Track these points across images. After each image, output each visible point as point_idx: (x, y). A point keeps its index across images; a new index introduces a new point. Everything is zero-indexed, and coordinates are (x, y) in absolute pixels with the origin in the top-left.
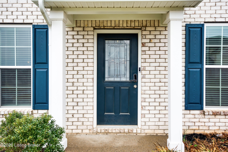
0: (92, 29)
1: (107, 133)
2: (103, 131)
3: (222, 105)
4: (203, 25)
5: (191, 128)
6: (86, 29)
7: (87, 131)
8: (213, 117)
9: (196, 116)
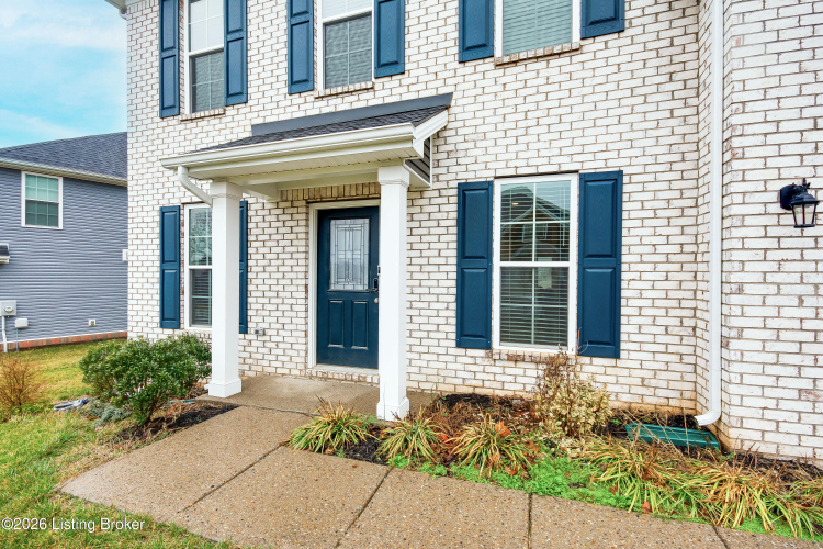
0: (304, 203)
1: (326, 379)
2: (320, 375)
3: (536, 343)
4: (491, 184)
5: (468, 383)
6: (296, 204)
7: (297, 373)
8: (512, 364)
9: (479, 361)
